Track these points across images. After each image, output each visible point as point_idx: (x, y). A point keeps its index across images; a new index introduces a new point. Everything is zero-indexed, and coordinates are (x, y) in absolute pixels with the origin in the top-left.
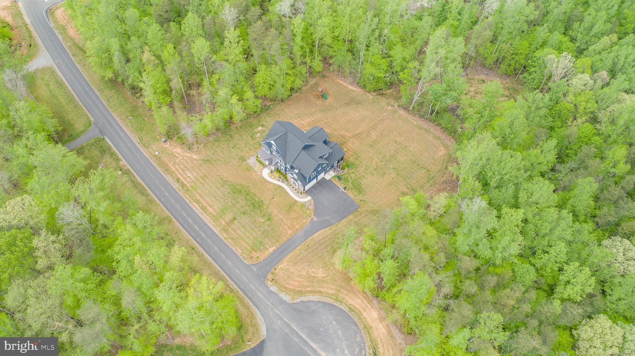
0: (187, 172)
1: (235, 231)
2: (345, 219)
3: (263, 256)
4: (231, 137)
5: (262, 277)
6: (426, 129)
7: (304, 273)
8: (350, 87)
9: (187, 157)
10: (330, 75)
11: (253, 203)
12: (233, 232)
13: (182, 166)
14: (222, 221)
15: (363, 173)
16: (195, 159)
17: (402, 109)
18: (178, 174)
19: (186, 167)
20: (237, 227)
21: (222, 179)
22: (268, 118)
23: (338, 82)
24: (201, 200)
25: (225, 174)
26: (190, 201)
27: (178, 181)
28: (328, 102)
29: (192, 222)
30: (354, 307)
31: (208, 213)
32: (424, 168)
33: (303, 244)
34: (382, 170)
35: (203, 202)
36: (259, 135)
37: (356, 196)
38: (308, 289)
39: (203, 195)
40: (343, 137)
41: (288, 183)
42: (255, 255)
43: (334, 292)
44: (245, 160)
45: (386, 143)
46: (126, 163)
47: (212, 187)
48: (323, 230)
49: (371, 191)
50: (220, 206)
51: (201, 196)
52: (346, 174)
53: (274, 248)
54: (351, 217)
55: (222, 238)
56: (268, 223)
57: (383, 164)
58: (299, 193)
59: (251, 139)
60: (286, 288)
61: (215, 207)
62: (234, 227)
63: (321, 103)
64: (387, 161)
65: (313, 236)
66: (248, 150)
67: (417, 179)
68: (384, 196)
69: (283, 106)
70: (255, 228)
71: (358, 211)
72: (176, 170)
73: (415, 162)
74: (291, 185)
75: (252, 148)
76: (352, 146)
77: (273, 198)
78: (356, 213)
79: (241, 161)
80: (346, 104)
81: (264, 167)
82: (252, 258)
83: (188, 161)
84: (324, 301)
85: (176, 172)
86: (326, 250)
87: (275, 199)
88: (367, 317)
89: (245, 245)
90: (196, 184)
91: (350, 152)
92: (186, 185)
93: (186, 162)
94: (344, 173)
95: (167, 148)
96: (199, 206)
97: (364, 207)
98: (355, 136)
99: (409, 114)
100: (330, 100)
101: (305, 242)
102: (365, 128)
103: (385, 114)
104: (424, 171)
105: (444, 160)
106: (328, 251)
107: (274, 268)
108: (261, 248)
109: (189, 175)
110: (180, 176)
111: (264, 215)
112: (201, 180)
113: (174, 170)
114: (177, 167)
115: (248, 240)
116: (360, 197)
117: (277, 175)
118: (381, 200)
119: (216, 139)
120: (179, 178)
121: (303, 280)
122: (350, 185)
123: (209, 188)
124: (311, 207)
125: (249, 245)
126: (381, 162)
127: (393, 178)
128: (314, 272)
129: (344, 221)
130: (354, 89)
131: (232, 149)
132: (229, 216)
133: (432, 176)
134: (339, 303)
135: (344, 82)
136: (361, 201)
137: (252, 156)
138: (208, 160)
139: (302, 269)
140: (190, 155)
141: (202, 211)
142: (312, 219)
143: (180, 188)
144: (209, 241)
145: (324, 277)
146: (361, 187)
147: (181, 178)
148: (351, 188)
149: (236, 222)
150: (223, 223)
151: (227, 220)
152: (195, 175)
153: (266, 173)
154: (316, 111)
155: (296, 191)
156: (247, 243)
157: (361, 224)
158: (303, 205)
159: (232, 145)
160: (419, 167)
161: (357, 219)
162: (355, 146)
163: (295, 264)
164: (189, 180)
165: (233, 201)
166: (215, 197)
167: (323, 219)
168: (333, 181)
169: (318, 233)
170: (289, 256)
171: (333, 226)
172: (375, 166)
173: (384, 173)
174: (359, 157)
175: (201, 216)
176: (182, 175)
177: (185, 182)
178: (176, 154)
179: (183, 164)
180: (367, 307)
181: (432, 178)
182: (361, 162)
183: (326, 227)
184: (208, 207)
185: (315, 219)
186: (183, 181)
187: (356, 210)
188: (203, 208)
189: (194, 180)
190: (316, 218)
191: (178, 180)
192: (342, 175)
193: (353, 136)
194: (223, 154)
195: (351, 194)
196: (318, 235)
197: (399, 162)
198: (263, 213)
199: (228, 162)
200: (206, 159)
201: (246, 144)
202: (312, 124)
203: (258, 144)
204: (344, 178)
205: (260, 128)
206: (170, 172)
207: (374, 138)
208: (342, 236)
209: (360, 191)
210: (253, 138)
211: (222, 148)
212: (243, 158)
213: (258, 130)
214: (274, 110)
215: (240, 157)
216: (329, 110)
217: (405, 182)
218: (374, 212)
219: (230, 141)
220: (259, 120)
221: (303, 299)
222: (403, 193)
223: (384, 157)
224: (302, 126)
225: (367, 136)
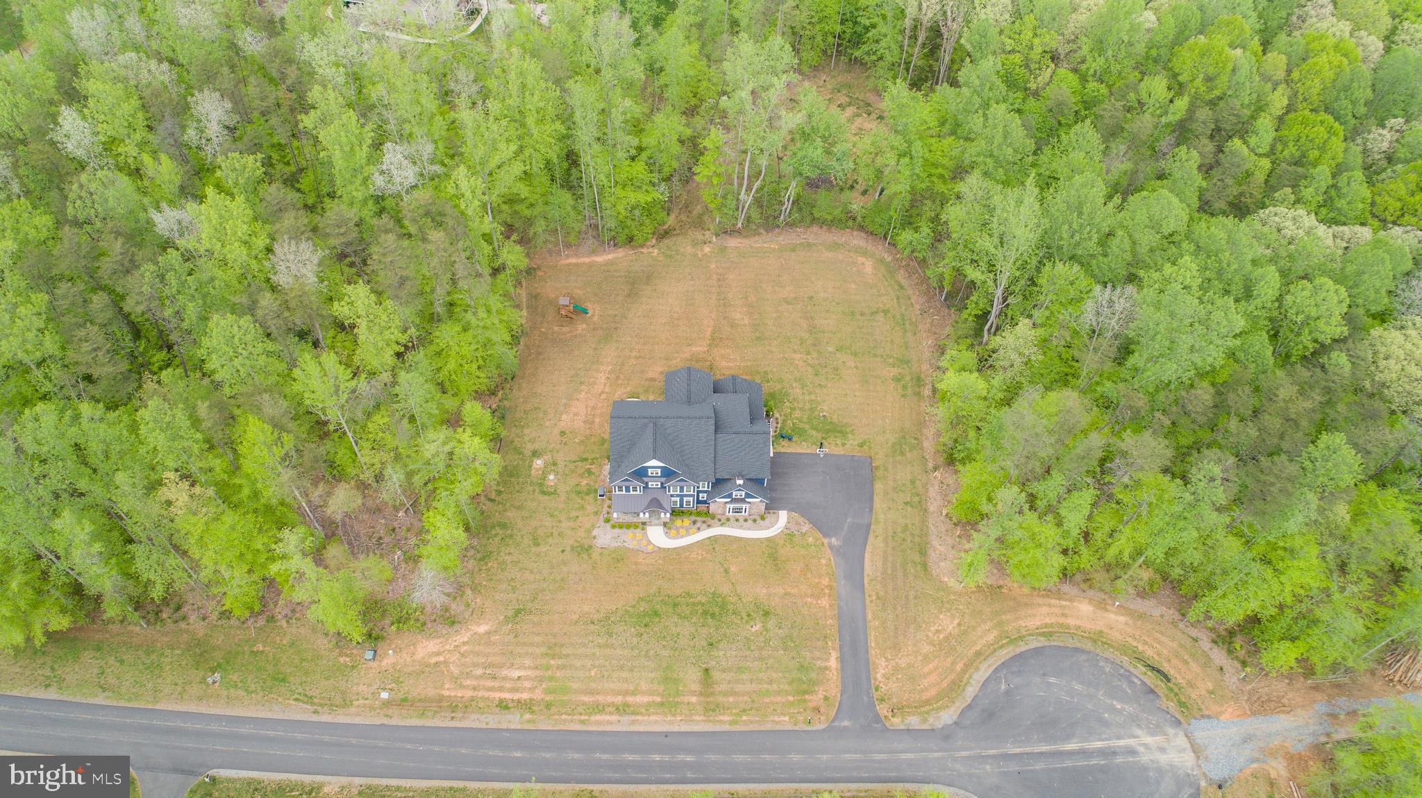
0: (504, 672)
1: (735, 694)
2: (876, 498)
3: (832, 686)
4: (504, 526)
5: (873, 725)
6: (801, 244)
7: (926, 649)
8: (599, 259)
9: (464, 643)
10: (539, 262)
11: (705, 613)
12: (731, 699)
13: (479, 672)
14: (686, 699)
15: (807, 397)
16: (488, 633)
17: (727, 237)
18: (486, 694)
19: (491, 665)
20: (729, 682)
21: (593, 623)
22: (526, 431)
23: (569, 265)
24: (601, 698)
25: (586, 608)
26: (582, 722)
27: (507, 708)
28: (593, 315)
29: (637, 757)
30: (1046, 626)
31: (643, 710)
32: (876, 312)
33: (868, 601)
34: (826, 367)
35: (610, 699)
36: (552, 477)
38: (959, 667)
39: (594, 685)
40: (697, 361)
41: (720, 520)
42: (816, 699)
43: (995, 633)
44: (590, 547)
45: (775, 315)
46: (342, 780)
47: (594, 654)
48: (869, 549)
49: (855, 417)
50: (652, 675)
51: (592, 693)
52: (784, 421)
53: (834, 655)
54: (879, 487)
55: (727, 727)
56: (771, 624)
57: (815, 355)
58: (759, 521)
59: (546, 497)
60: (927, 702)
61: (644, 686)
62: (724, 687)
63: (584, 326)
64: (814, 345)
65: (866, 574)
66: (571, 524)
67: (889, 339)
68: (879, 408)
69: (524, 385)
70: (764, 653)
71: (877, 468)
72: (474, 689)
73: (853, 314)
74: (728, 520)
75: (574, 514)
76: (731, 365)
77: (726, 571)
78: (880, 473)
79: (585, 557)
80: (629, 295)
81: (643, 529)
82: (817, 710)
83: (477, 648)
84: (1000, 663)
85: (480, 694)
86: (911, 578)
87: (733, 569)
88: (1078, 623)
89: (779, 699)
90: (551, 679)
92: (531, 700)
93: (478, 654)
94: (780, 421)
95: (394, 665)
96: (611, 713)
97: (877, 454)
98: (715, 341)
99: (746, 237)
100: (595, 310)
101: (867, 595)
102: (713, 315)
103: (713, 266)
104: (880, 317)
105: (884, 276)
106: (916, 577)
107: (873, 688)
108: (813, 675)
109: (516, 674)
110: (497, 695)
111: (749, 615)
112: (552, 662)
113: (469, 694)
114: (468, 682)
115: (775, 686)
116: (853, 441)
117: (687, 522)
118: (883, 418)
119: (479, 556)
120: (501, 701)
121: (936, 661)
122: (814, 433)
123: (589, 663)
124: (806, 527)
125: (788, 694)
126: (808, 353)
127: (856, 367)
128: (938, 631)
129: (878, 503)
130: (610, 257)
131: (538, 549)
132: (692, 677)
133: (898, 317)
134: (1023, 643)
135: (577, 256)
136: (861, 445)
137: (593, 526)
138: (518, 612)
139: (915, 645)
140: (468, 635)
141: (627, 718)
142: (831, 547)
143: (527, 716)
144: (713, 757)
145: (959, 625)
146: (831, 423)
147: (507, 696)
148: (823, 438)
149: (716, 675)
150: (694, 699)
151: (696, 687)
152: (528, 662)
153: (657, 536)
154: (595, 349)
155: (750, 522)
156: (779, 693)
157: (904, 485)
158: (788, 535)
159: (527, 541)
160: (868, 317)
161: (891, 483)
162: (735, 360)
163: (896, 647)
164: (527, 684)
165: (665, 643)
166: (622, 668)
167: (846, 528)
168: (783, 450)
169: (866, 560)
170: (873, 645)
171: (872, 527)
172: (810, 370)
173: (836, 369)
174: (766, 373)
175: (641, 728)
176: (501, 689)
177: (525, 696)
178: (434, 660)
179: (476, 665)
180: (1062, 607)
181: (903, 320)
182: (781, 381)
183: (866, 539)
184: (630, 699)
186: (516, 696)
187: (872, 469)
188: (622, 709)
189: (538, 673)
190: (833, 540)
191: (503, 706)
192: (782, 429)
193: (710, 345)
194: (532, 572)
195: (834, 448)
196: (872, 564)
197: (833, 333)
198: (744, 615)
199: (562, 579)
200: (510, 613)
201: (551, 516)
202: (618, 378)
203: (573, 495)
204: (793, 431)
205: (539, 463)
206: (467, 706)
207: (746, 322)
208: (904, 531)
209: (840, 432)
210: (550, 494)
211: (515, 563)
212: (582, 547)
213: (537, 470)
214: (516, 406)
215: (572, 548)
216: (616, 329)
217: (878, 359)
218: (898, 449)
219: (511, 536)
220: (515, 449)
221: (971, 691)
222: (897, 379)
223: (802, 341)
224: (604, 396)
225: (732, 326)
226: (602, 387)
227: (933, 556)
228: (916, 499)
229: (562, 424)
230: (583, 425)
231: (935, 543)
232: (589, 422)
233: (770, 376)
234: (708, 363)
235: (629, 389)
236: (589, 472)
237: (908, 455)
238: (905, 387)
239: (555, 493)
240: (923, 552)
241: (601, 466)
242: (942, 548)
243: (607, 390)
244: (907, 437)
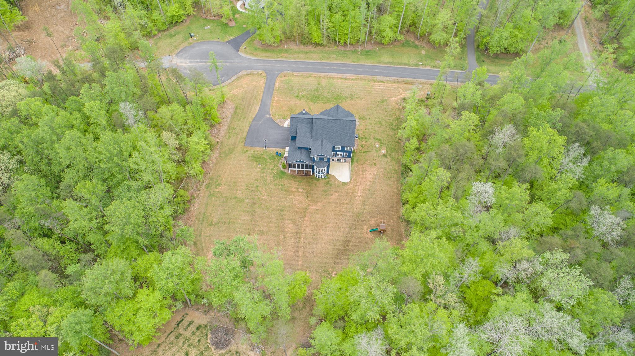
0: (384, 88)
2: (247, 130)
3: (279, 80)
4: (393, 129)
5: (267, 72)
11: (318, 98)
12: (312, 79)
13: (392, 88)
14: (326, 80)
15: (265, 175)
16: (392, 97)
18: (389, 84)
19: (389, 90)
20: (312, 82)
21: (357, 98)
22: (391, 167)
24: (353, 82)
25: (360, 102)
26: (358, 77)
28: (367, 229)
29: (341, 68)
31: (339, 78)
32: (216, 224)
34: (252, 190)
35: (350, 81)
36: (377, 146)
37: (254, 151)
40: (314, 201)
44: (360, 119)
45: (271, 224)
46: (425, 68)
47: (356, 90)
48: (256, 113)
49: (245, 164)
50: (337, 85)
51: (356, 83)
52: (278, 163)
53: (277, 86)
54: (245, 135)
55: (314, 73)
56: (296, 94)
57: (256, 197)
60: (249, 76)
61: (339, 83)
63: (371, 223)
64: (255, 204)
65: (259, 106)
66: (367, 127)
67: (215, 207)
68: (233, 169)
69: (396, 190)
70: (300, 87)
71: (243, 142)
72: (393, 85)
73: (229, 223)
75: (367, 131)
76: (297, 198)
78: (243, 139)
79: (361, 116)
80: (349, 241)
82: (285, 76)
83: (394, 94)
90: (369, 86)
91: (294, 190)
92: (375, 83)
93: (394, 92)
94: (280, 163)
95: (420, 92)
97: (241, 148)
98: (304, 212)
100: (367, 234)
101: (261, 100)
102: (304, 228)
103: (300, 263)
105: (203, 250)
106: (241, 105)
107: (266, 79)
108: (285, 82)
109: (380, 87)
110: (385, 84)
111: (303, 97)
112: (369, 89)
114: (395, 86)
116: (250, 153)
119: (400, 120)
122: (266, 157)
124: (278, 121)
125: (294, 79)
126: (259, 199)
127: (237, 190)
128: (239, 90)
129: (247, 129)
131: (379, 120)
132: (324, 84)
133: (205, 222)
136: (247, 151)
138: (383, 102)
141: (345, 77)
142: (270, 114)
143: (375, 79)
144: (319, 67)
146: (257, 162)
148: (262, 155)
149: (316, 84)
151: (323, 82)
152: (377, 90)
154: (364, 209)
156: (297, 79)
157: (234, 136)
159: (383, 123)
160: (221, 221)
161: (239, 136)
162: (295, 200)
167: (262, 120)
168: (281, 149)
169: (258, 110)
171: (252, 120)
172: (260, 189)
173: (247, 189)
174: (282, 190)
175: (340, 74)
181: (202, 221)
182: (276, 185)
183: (256, 115)
185: (268, 116)
186: (379, 83)
191: (383, 82)
192: (279, 160)
193: (307, 209)
195: (259, 150)
196: (256, 109)
197: (243, 211)
199: (369, 110)
200: (385, 102)
201: (375, 131)
202: (352, 193)
203: (368, 137)
204: (275, 158)
205: (384, 152)
206: (394, 82)
207: (287, 222)
208: (240, 119)
209: (254, 157)
210: (377, 139)
211: (386, 116)
212: (362, 119)
213: (384, 149)
214: (397, 180)
215: (366, 119)
216: (355, 221)
217: (224, 195)
218: (231, 151)
219: (389, 125)
220: (394, 160)
221: (234, 78)
222: (219, 185)
223: (260, 207)
224: (358, 184)
225: (294, 220)
226: (360, 188)
227: (232, 111)
228: (230, 131)
229: (376, 169)
230: (367, 169)
231: (229, 115)
232: (364, 171)
233: (280, 188)
234: (309, 199)
235: (347, 187)
236: (362, 147)
237: (227, 149)
238: (216, 181)
239: (375, 139)
240: (235, 112)
241: (358, 149)
242: (228, 113)
243: (357, 187)
244: (225, 157)
